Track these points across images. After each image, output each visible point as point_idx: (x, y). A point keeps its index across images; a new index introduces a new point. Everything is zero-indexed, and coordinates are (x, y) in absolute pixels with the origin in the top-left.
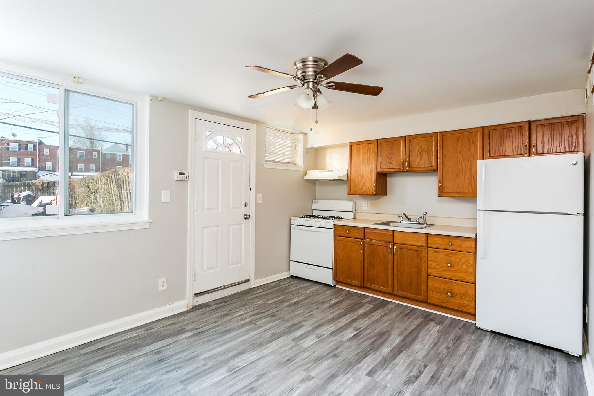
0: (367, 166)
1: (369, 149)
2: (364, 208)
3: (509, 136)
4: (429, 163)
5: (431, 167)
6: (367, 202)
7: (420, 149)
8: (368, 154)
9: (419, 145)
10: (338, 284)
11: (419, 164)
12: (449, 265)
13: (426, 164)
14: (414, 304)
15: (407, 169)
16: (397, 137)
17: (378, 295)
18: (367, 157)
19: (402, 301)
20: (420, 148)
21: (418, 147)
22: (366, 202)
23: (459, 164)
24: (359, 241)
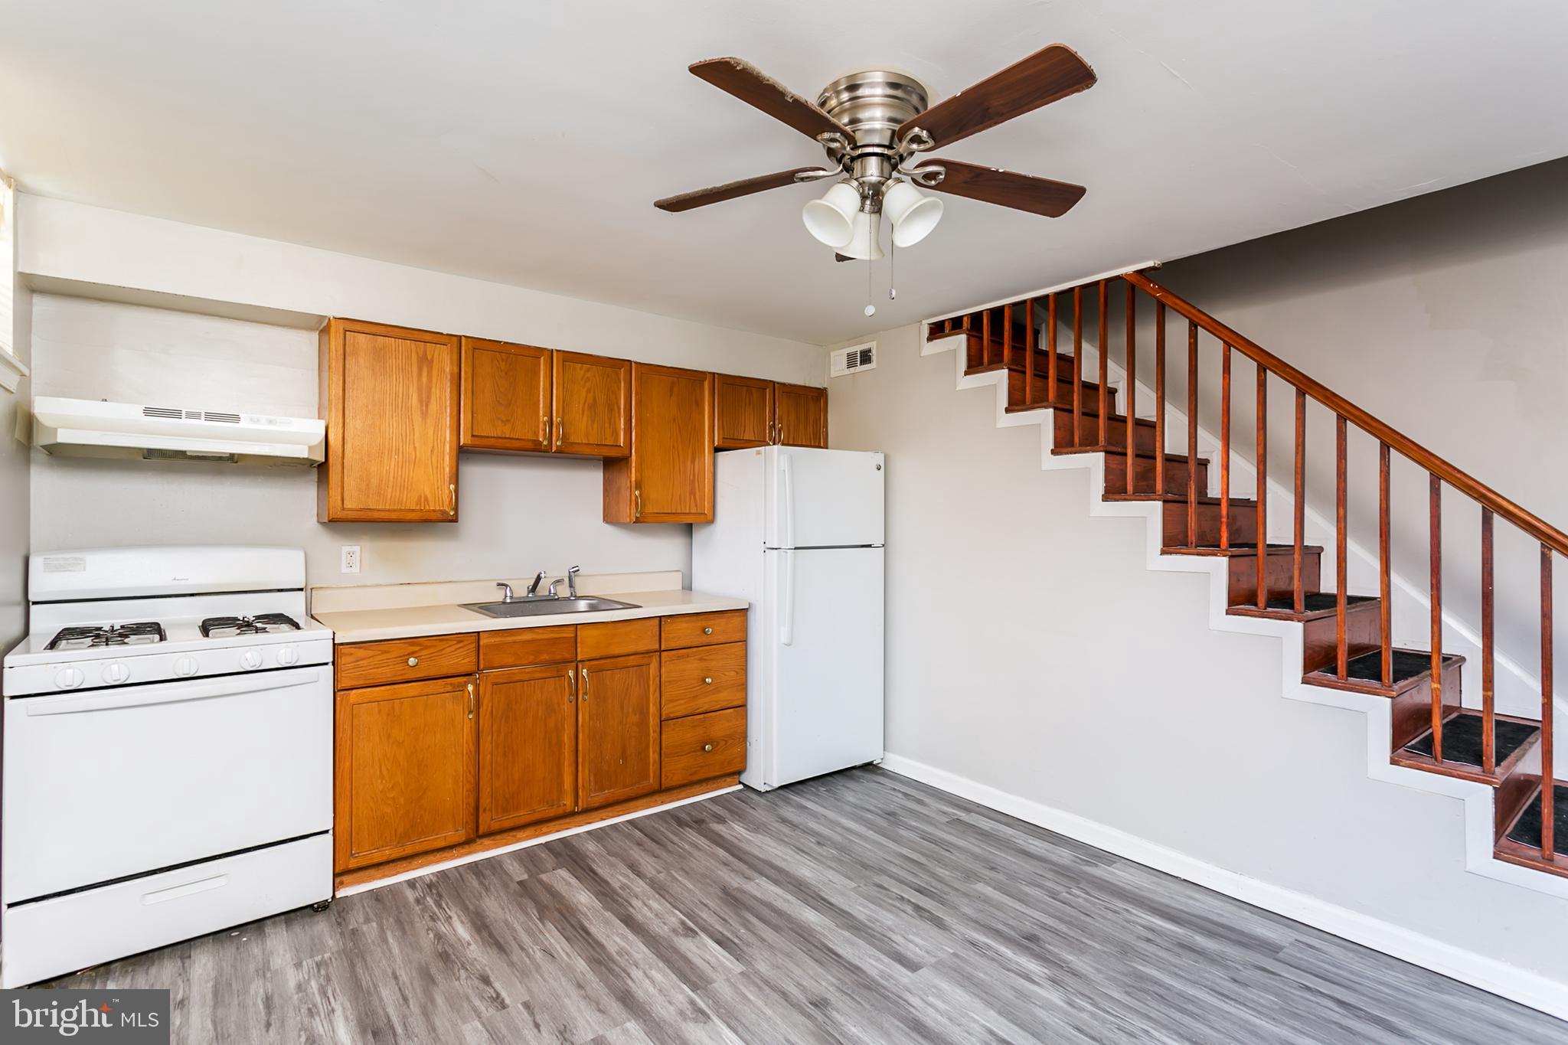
0: (420, 419)
1: (425, 361)
2: (345, 570)
3: (750, 404)
4: (612, 435)
5: (617, 446)
6: (359, 548)
7: (591, 395)
8: (424, 379)
9: (588, 385)
10: (342, 883)
11: (587, 435)
12: (708, 680)
13: (606, 439)
14: (621, 813)
15: (557, 446)
16: (529, 346)
17: (519, 840)
18: (420, 390)
19: (590, 821)
20: (589, 391)
21: (586, 389)
22: (356, 549)
23: (673, 447)
24: (459, 685)
